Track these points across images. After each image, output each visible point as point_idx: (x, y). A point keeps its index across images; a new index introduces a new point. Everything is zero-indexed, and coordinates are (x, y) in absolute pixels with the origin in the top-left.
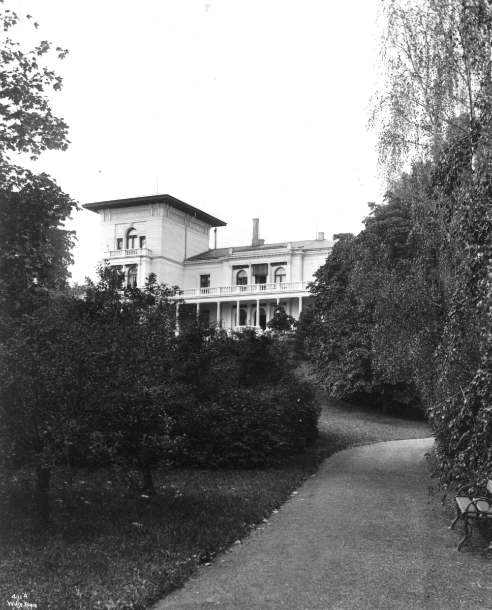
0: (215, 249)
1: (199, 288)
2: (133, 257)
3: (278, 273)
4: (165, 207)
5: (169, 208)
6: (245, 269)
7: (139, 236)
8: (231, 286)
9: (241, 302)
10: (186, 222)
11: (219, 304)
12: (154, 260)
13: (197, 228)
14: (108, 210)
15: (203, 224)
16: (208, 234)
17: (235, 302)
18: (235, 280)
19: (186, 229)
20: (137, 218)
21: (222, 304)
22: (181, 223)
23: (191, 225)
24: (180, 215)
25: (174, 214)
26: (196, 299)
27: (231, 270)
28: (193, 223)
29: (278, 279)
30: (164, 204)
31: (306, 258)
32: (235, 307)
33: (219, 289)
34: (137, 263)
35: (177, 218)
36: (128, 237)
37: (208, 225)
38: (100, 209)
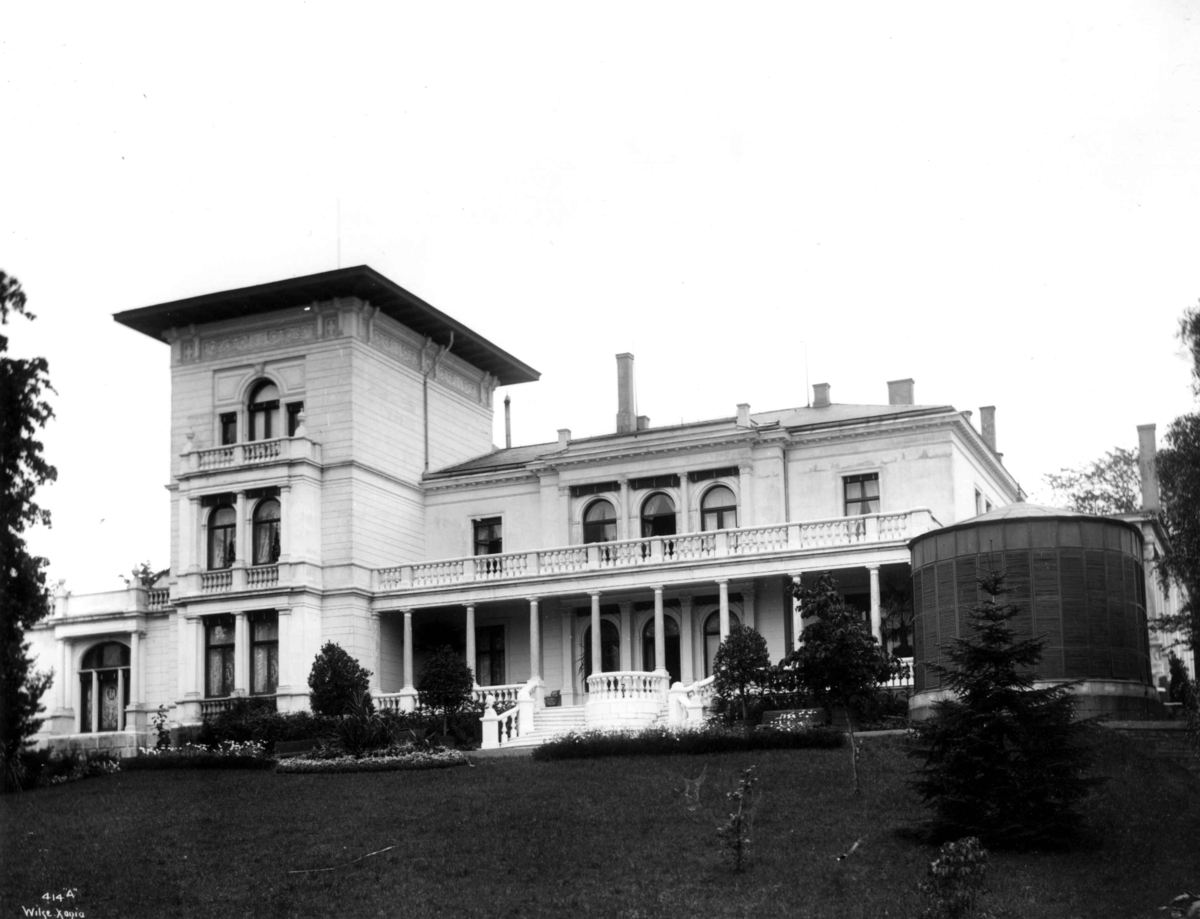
0: (509, 448)
1: (471, 555)
2: (266, 466)
3: (712, 503)
4: (361, 309)
5: (372, 315)
6: (609, 496)
7: (283, 401)
8: (567, 547)
9: (604, 595)
10: (426, 362)
11: (534, 604)
12: (331, 475)
13: (458, 383)
14: (192, 329)
15: (474, 373)
16: (488, 405)
17: (587, 597)
18: (579, 530)
19: (425, 384)
20: (278, 347)
21: (545, 603)
22: (408, 364)
23: (439, 373)
24: (408, 339)
25: (390, 336)
26: (463, 590)
27: (565, 499)
28: (447, 368)
29: (712, 521)
30: (357, 302)
31: (795, 455)
32: (586, 611)
33: (532, 559)
34: (278, 483)
35: (396, 348)
36: (253, 409)
37: (488, 377)
38: (167, 327)
